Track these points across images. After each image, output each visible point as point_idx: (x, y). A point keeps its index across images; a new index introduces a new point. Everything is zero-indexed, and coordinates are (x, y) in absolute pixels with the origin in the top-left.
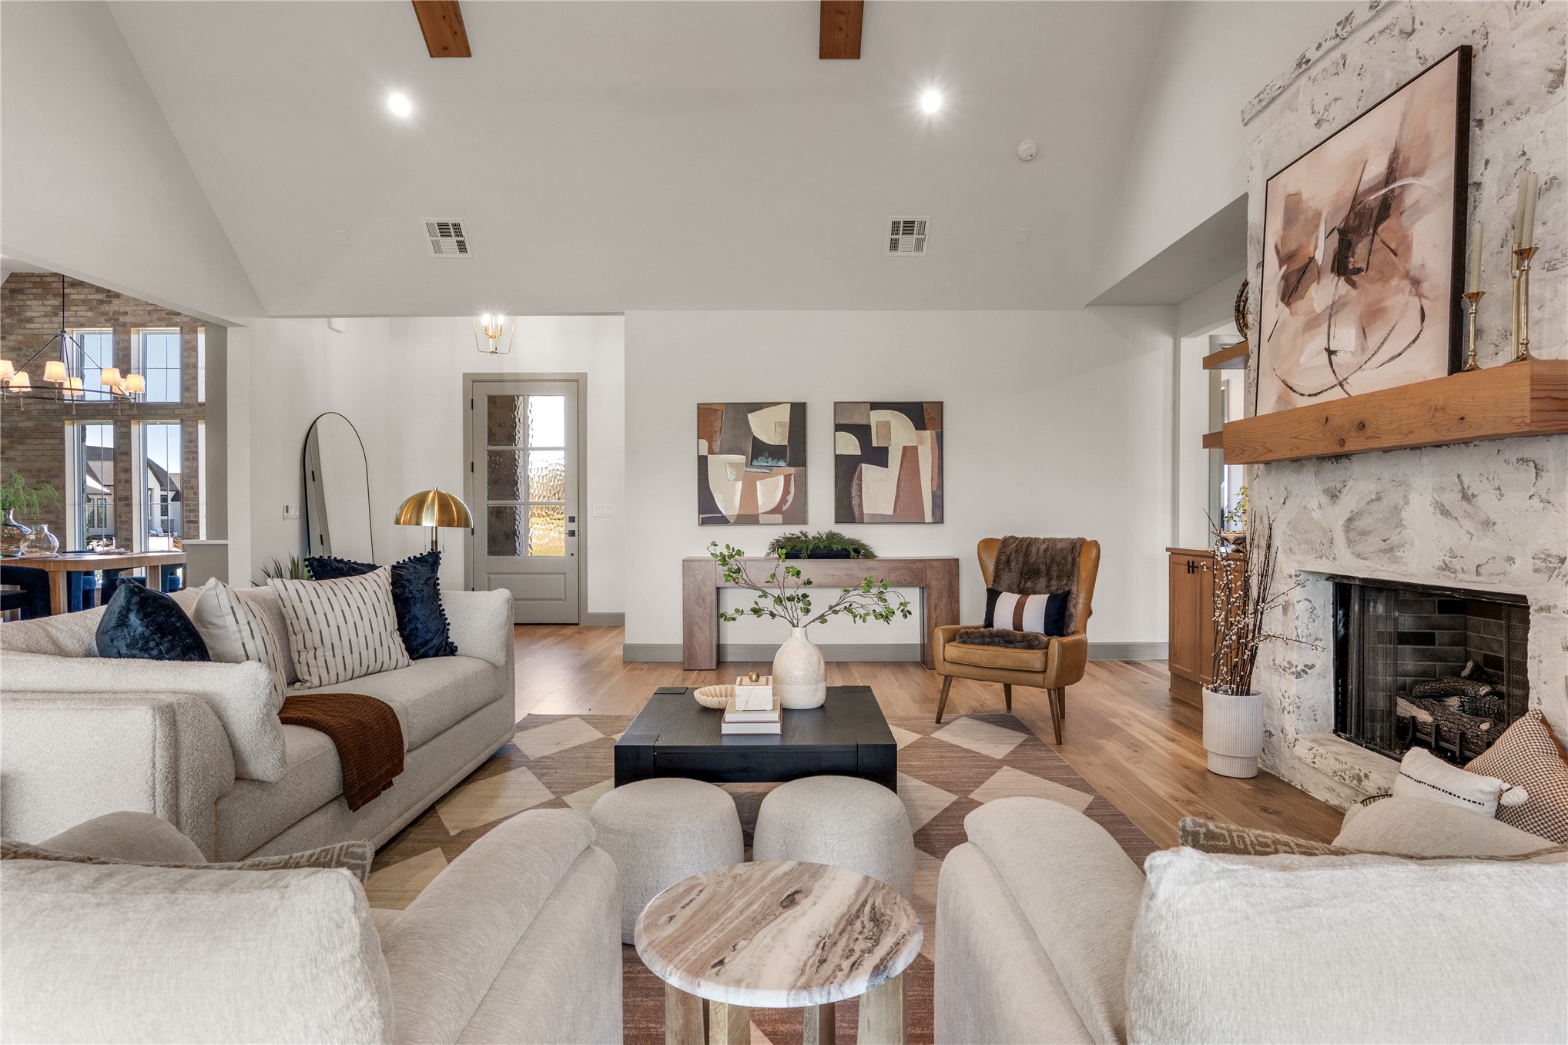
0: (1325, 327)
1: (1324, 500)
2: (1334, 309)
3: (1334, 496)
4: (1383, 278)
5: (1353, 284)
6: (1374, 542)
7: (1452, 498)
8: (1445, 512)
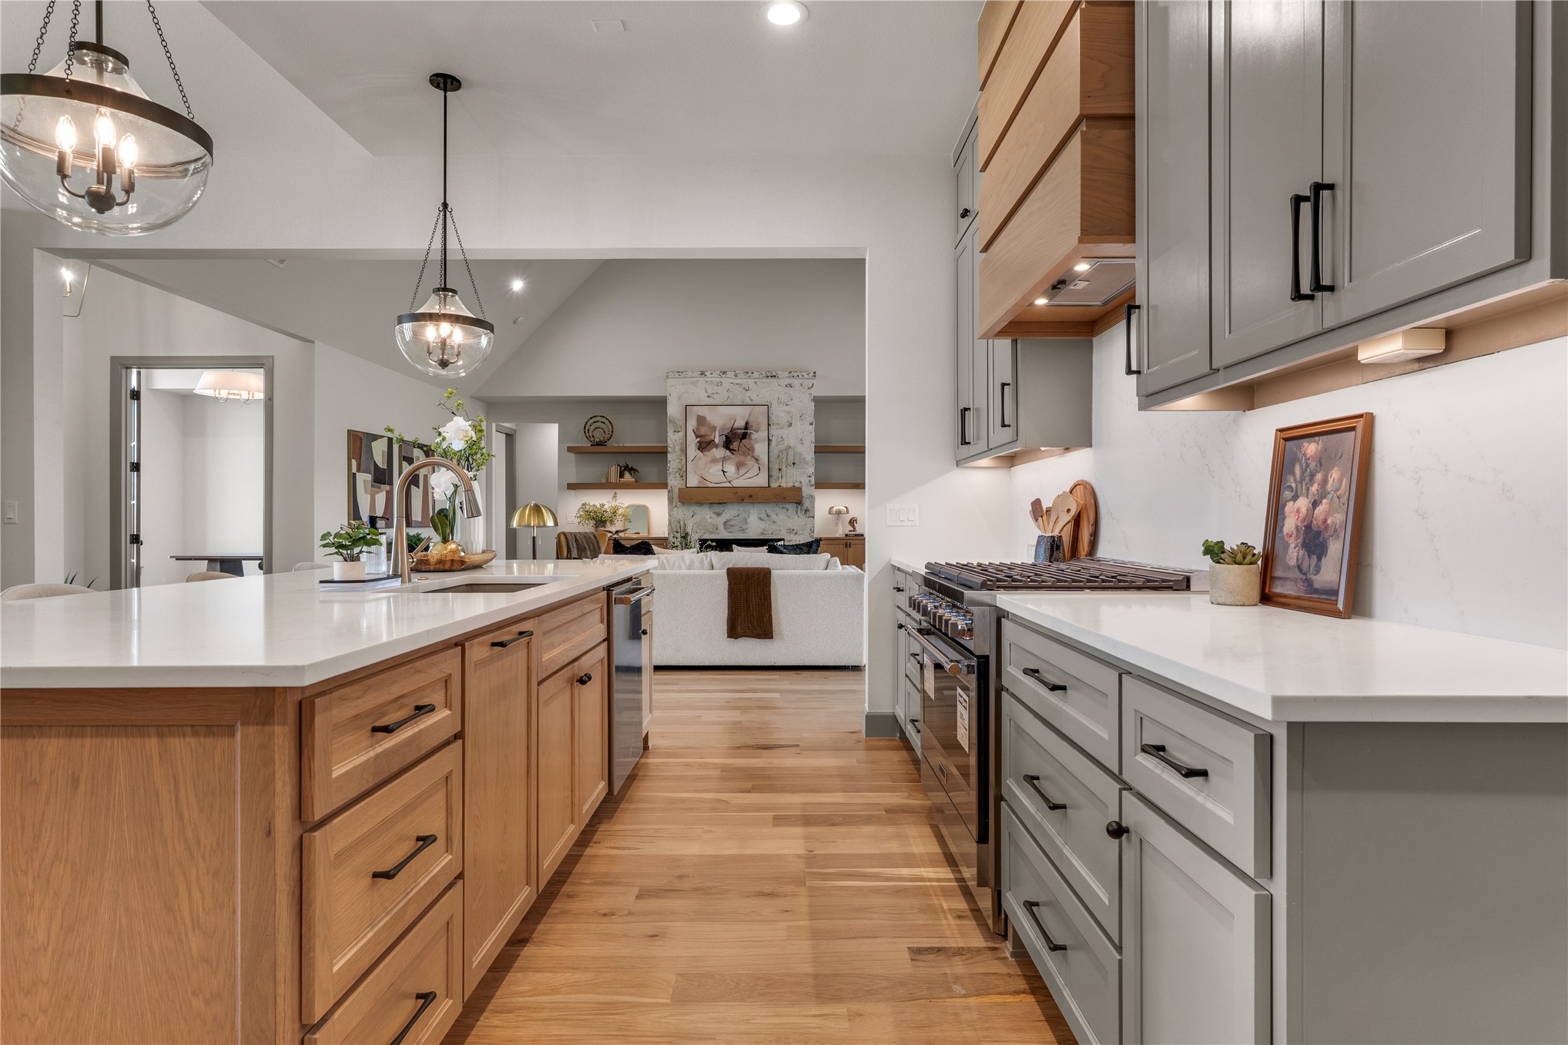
0: (721, 463)
1: (713, 515)
2: (724, 459)
3: (719, 515)
4: (745, 454)
5: (733, 454)
6: (737, 528)
7: (763, 516)
8: (761, 519)
